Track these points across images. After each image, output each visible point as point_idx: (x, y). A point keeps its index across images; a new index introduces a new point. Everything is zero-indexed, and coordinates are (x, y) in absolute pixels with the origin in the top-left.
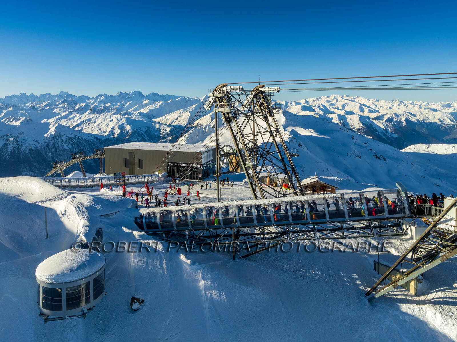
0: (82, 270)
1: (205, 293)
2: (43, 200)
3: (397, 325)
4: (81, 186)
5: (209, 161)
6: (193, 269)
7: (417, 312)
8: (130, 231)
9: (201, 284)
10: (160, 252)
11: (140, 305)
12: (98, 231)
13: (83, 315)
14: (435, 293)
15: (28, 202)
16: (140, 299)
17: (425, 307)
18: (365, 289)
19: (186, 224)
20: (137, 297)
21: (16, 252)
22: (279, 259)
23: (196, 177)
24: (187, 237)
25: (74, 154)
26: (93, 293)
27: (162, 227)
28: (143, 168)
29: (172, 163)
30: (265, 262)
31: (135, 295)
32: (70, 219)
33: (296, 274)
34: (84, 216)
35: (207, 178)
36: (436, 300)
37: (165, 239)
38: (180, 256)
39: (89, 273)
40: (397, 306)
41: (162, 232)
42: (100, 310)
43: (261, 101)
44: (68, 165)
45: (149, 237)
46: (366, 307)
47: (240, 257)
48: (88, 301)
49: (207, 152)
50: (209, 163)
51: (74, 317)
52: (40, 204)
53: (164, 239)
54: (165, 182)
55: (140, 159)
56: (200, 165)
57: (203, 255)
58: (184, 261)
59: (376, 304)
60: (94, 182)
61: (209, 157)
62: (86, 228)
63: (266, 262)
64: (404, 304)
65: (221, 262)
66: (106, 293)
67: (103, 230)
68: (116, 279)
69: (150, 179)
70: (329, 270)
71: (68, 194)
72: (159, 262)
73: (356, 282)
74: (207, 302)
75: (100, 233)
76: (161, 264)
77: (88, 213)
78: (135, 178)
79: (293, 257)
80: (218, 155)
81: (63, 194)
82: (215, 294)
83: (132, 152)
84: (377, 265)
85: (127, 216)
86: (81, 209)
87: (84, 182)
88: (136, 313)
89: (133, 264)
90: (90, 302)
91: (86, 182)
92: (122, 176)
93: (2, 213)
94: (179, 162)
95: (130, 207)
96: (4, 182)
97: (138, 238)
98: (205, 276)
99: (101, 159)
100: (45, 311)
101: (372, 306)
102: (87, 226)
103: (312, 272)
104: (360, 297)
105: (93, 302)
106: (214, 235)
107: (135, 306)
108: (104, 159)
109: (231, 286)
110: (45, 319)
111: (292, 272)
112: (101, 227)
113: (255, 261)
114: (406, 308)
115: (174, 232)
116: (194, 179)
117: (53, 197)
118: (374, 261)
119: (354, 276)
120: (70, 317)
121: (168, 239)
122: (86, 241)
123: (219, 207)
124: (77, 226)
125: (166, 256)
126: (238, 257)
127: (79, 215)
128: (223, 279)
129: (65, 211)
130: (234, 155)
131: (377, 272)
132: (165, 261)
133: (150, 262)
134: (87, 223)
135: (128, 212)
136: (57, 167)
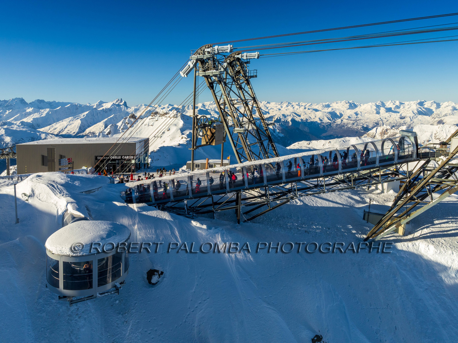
0: (114, 237)
1: (229, 256)
3: (396, 261)
6: (209, 234)
7: (411, 248)
8: (125, 205)
10: (169, 221)
11: (160, 277)
13: (116, 290)
14: (421, 230)
16: (159, 271)
17: (417, 242)
18: (361, 236)
20: (156, 268)
22: (281, 219)
26: (124, 265)
27: (156, 199)
30: (269, 222)
32: (42, 200)
33: (300, 230)
34: (62, 194)
36: (424, 235)
38: (191, 223)
41: (156, 205)
43: (237, 70)
45: (151, 207)
47: (245, 221)
48: (115, 276)
49: (140, 142)
50: (141, 155)
51: (107, 294)
55: (61, 155)
56: (134, 156)
57: (209, 222)
58: (198, 227)
64: (399, 243)
65: (228, 226)
72: (170, 232)
73: (351, 231)
74: (233, 264)
76: (173, 233)
77: (66, 190)
79: (292, 216)
82: (238, 255)
83: (51, 147)
88: (157, 287)
97: (138, 210)
98: (225, 238)
99: (8, 159)
100: (69, 292)
102: (74, 203)
103: (314, 227)
110: (70, 302)
112: (86, 204)
113: (259, 223)
118: (364, 211)
119: (349, 227)
120: (101, 294)
122: (83, 215)
123: (224, 171)
124: (56, 206)
125: (176, 224)
126: (243, 221)
127: (55, 193)
128: (244, 239)
129: (33, 191)
130: (209, 127)
131: (366, 221)
132: (176, 229)
133: (159, 233)
134: (71, 200)
135: (111, 187)
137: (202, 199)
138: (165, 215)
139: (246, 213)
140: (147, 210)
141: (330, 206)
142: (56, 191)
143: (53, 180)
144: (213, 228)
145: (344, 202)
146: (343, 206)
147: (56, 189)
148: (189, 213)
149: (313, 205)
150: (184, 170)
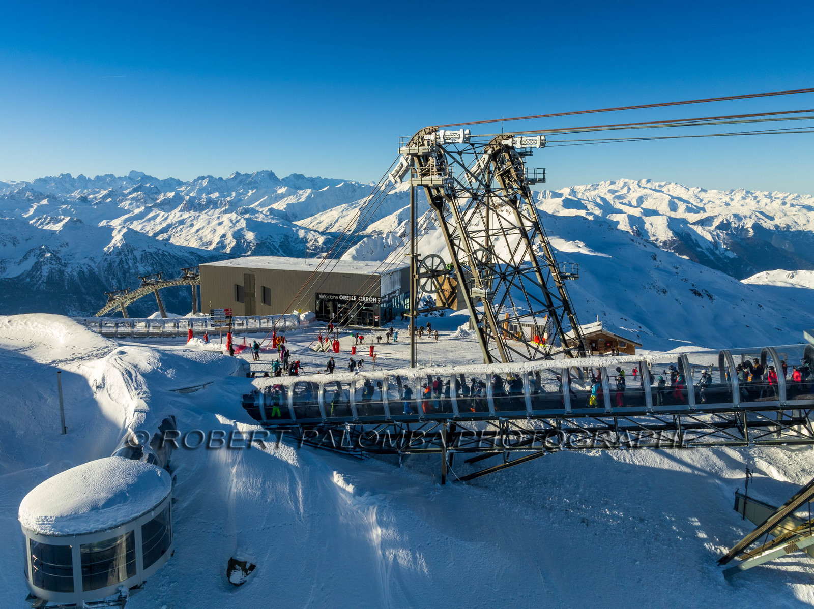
0: (118, 506)
1: (384, 554)
2: (68, 358)
4: (153, 335)
5: (395, 292)
6: (358, 504)
8: (231, 423)
9: (375, 536)
10: (291, 467)
11: (247, 575)
12: (165, 421)
13: (118, 601)
16: (246, 563)
18: (716, 549)
19: (348, 412)
20: (241, 558)
22: (537, 485)
23: (368, 321)
25: (145, 277)
26: (142, 555)
27: (298, 416)
28: (269, 304)
29: (323, 294)
30: (509, 489)
31: (237, 555)
32: (113, 396)
33: (571, 516)
34: (139, 391)
35: (389, 323)
38: (332, 475)
39: (131, 514)
40: (787, 589)
41: (298, 426)
42: (163, 582)
44: (135, 298)
46: (720, 587)
47: (457, 480)
48: (131, 570)
49: (389, 274)
50: (393, 295)
51: (100, 605)
52: (60, 365)
54: (310, 329)
55: (264, 287)
56: (377, 298)
57: (382, 474)
58: (340, 487)
59: (742, 581)
60: (178, 327)
61: (394, 285)
62: (140, 415)
63: (510, 491)
64: (803, 585)
65: (417, 488)
66: (174, 551)
67: (178, 418)
68: (199, 519)
69: (284, 323)
70: (639, 508)
72: (288, 487)
73: (696, 534)
74: (387, 573)
75: (171, 425)
76: (293, 491)
77: (148, 385)
78: (255, 321)
79: (566, 480)
80: (415, 274)
81: (107, 347)
82: (403, 556)
83: (250, 273)
84: (741, 501)
85: (228, 392)
86: (133, 377)
87: (161, 326)
88: (238, 592)
89: (235, 490)
90: (135, 574)
91: (164, 328)
92: (225, 316)
94: (338, 294)
95: (235, 374)
98: (384, 519)
99: (194, 286)
100: (39, 591)
101: (732, 585)
102: (143, 412)
103: (606, 512)
104: (705, 565)
105: (142, 574)
107: (237, 576)
108: (199, 286)
109: (438, 541)
111: (564, 511)
112: (172, 414)
113: (486, 487)
114: (808, 594)
115: (321, 425)
116: (365, 324)
117: (88, 353)
118: (736, 493)
119: (692, 521)
120: (90, 604)
123: (415, 378)
124: (126, 410)
125: (303, 473)
126: (454, 479)
127: (129, 388)
128: (421, 526)
129: (104, 379)
130: (447, 276)
131: (741, 515)
132: (300, 485)
133: (269, 487)
134: (144, 406)
136: (114, 300)
138: (288, 454)
139: (471, 461)
141: (662, 467)
142: (132, 385)
143: (137, 364)
144: (367, 494)
145: (699, 462)
146: (693, 471)
147: (133, 382)
149: (623, 461)
150: (465, 330)
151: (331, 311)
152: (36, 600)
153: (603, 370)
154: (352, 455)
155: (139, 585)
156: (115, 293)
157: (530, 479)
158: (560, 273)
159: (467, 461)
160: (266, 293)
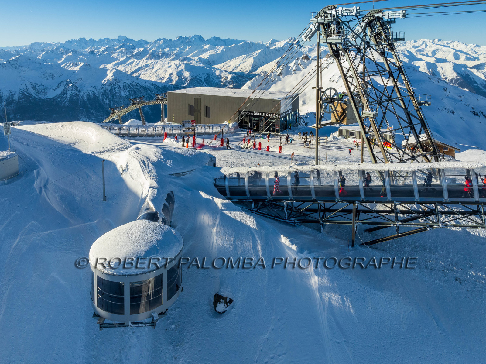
1: (321, 297)
2: (101, 150)
4: (141, 135)
5: (288, 111)
8: (210, 197)
9: (313, 282)
10: (252, 230)
11: (228, 306)
12: (168, 195)
13: (152, 323)
15: (83, 152)
16: (227, 297)
19: (286, 192)
20: (224, 294)
21: (67, 217)
22: (419, 251)
23: (272, 129)
24: (285, 209)
25: (134, 99)
27: (251, 194)
28: (209, 117)
29: (244, 111)
31: (221, 292)
32: (133, 177)
33: (447, 275)
34: (150, 174)
35: (285, 131)
37: (255, 210)
38: (280, 237)
41: (251, 201)
44: (126, 112)
45: (236, 206)
47: (363, 244)
49: (286, 99)
50: (288, 113)
51: (140, 325)
52: (97, 155)
53: (252, 210)
54: (236, 134)
55: (206, 106)
56: (278, 114)
57: (310, 237)
58: (287, 246)
60: (156, 131)
61: (289, 106)
62: (153, 191)
63: (400, 254)
65: (336, 249)
66: (183, 289)
67: (175, 193)
69: (219, 130)
71: (129, 144)
72: (251, 244)
75: (172, 197)
76: (255, 247)
77: (155, 170)
78: (202, 128)
79: (439, 248)
80: (319, 100)
81: (123, 144)
82: (335, 299)
83: (198, 97)
85: (205, 176)
86: (146, 165)
87: (145, 130)
88: (222, 318)
89: (216, 245)
90: (161, 304)
91: (147, 131)
92: (191, 125)
93: (53, 164)
94: (252, 111)
96: (58, 127)
97: (221, 207)
98: (320, 271)
99: (162, 105)
100: (101, 312)
102: (155, 188)
103: (472, 273)
105: (166, 304)
106: (322, 208)
107: (221, 307)
108: (166, 106)
109: (358, 290)
110: (101, 325)
112: (171, 190)
113: (383, 250)
117: (112, 148)
120: (134, 323)
121: (259, 211)
122: (154, 209)
125: (261, 235)
126: (361, 243)
128: (346, 278)
129: (127, 165)
132: (259, 243)
133: (239, 244)
134: (155, 184)
135: (205, 171)
136: (115, 113)
137: (306, 203)
138: (250, 221)
139: (370, 231)
140: (231, 210)
142: (146, 170)
143: (147, 155)
144: (306, 252)
147: (146, 168)
148: (290, 218)
149: (478, 235)
150: (336, 137)
151: (248, 122)
152: (99, 317)
153: (472, 171)
154: (288, 222)
155: (164, 312)
156: (115, 109)
157: (413, 246)
158: (417, 101)
159: (366, 230)
160: (207, 110)
